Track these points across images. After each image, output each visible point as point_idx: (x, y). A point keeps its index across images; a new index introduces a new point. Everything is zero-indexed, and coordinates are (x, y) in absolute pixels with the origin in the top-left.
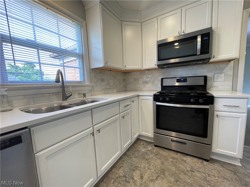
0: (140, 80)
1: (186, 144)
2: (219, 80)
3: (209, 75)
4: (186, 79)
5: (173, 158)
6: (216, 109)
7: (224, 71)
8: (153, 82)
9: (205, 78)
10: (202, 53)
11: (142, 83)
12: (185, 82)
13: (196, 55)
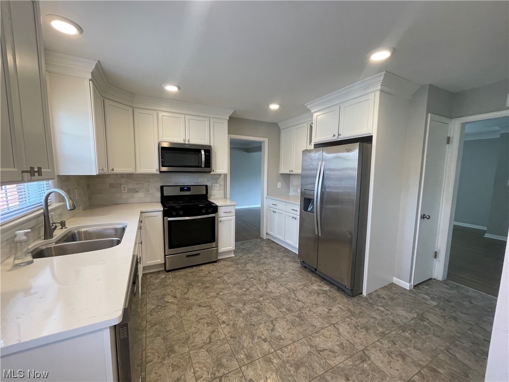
0: (122, 186)
1: (200, 254)
2: (216, 189)
3: (209, 184)
4: (190, 188)
5: (192, 272)
6: (219, 216)
7: (219, 181)
8: (147, 191)
9: (206, 186)
10: (206, 166)
11: (126, 191)
12: (189, 191)
13: (201, 167)
